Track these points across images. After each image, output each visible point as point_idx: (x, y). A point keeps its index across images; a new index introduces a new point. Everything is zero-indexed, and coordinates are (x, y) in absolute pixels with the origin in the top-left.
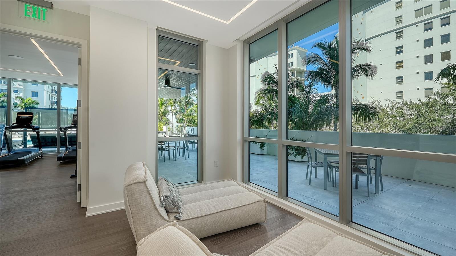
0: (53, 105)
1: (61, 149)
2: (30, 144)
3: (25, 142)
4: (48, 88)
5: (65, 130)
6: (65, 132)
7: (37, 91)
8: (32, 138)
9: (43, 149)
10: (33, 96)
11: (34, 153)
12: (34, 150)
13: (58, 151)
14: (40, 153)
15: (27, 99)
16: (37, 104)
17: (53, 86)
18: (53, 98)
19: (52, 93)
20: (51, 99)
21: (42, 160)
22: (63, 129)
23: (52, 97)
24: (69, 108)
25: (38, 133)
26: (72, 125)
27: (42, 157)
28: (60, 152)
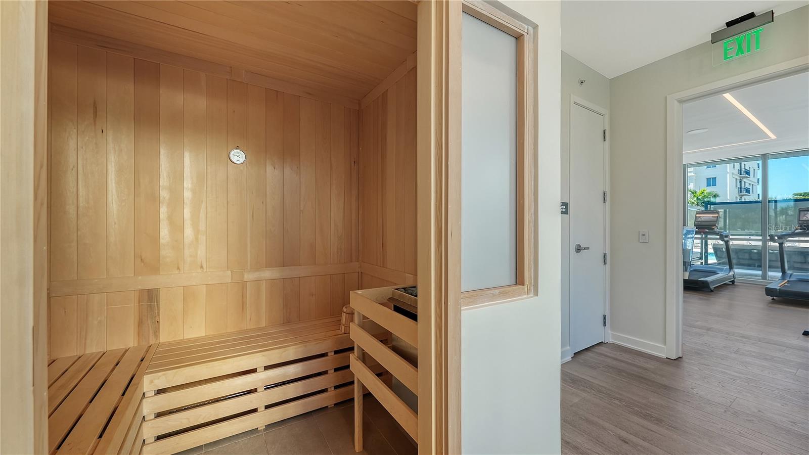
0: (742, 195)
1: (770, 274)
2: (712, 260)
3: (705, 255)
4: (734, 167)
5: (781, 241)
6: (781, 244)
7: (715, 177)
8: (716, 250)
9: (736, 271)
10: (708, 185)
11: (720, 275)
12: (722, 270)
13: (764, 276)
14: (730, 276)
15: (700, 190)
16: (715, 196)
17: (743, 163)
18: (743, 183)
19: (741, 174)
20: (739, 186)
21: (734, 288)
22: (776, 238)
23: (741, 182)
24: (779, 198)
25: (727, 242)
26: (797, 229)
27: (733, 282)
28: (768, 280)
